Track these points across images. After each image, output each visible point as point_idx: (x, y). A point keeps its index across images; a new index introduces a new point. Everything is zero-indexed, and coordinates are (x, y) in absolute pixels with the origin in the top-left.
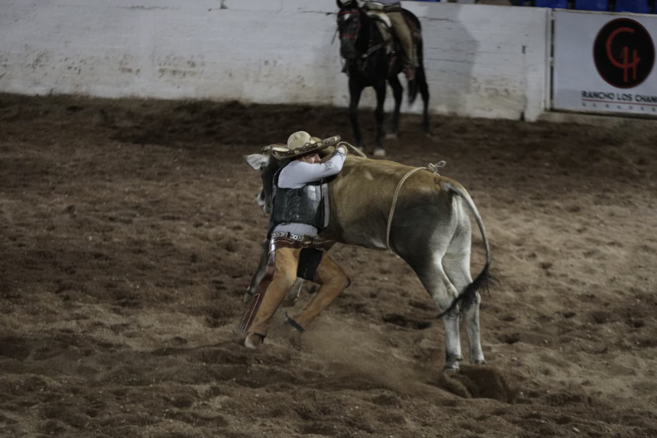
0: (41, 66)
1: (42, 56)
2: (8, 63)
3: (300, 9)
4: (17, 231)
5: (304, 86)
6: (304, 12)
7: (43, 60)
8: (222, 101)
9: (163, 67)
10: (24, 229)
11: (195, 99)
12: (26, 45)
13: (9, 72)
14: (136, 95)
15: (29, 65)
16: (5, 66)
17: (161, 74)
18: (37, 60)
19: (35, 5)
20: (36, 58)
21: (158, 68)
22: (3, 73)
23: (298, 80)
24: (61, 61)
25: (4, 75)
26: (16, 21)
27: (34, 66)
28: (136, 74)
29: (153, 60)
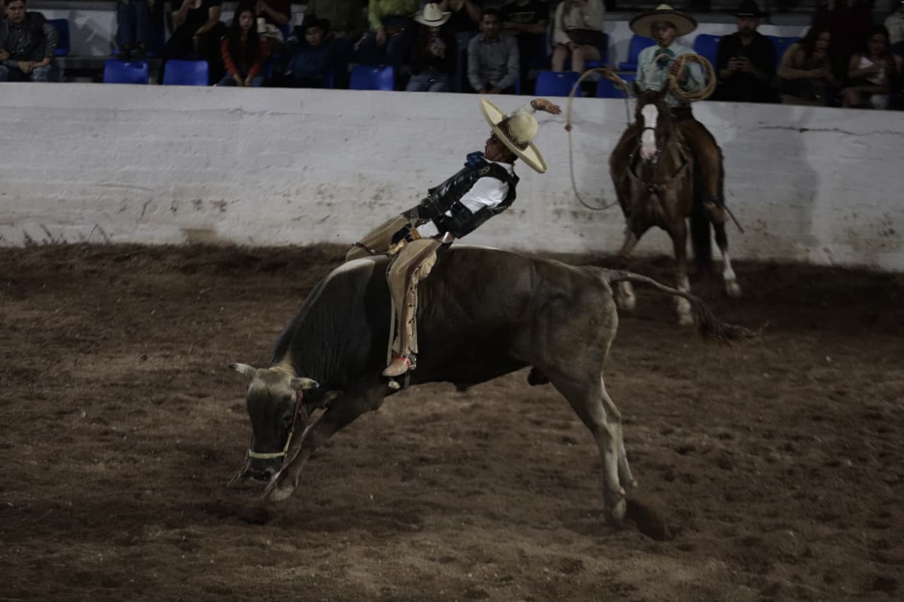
0: (382, 205)
1: (382, 191)
2: (333, 201)
3: (760, 123)
4: (409, 439)
5: (766, 234)
6: (768, 128)
7: (385, 195)
8: (646, 255)
9: (559, 207)
10: (417, 436)
11: (606, 253)
12: (360, 175)
13: (336, 215)
14: (519, 247)
15: (365, 203)
16: (330, 205)
17: (556, 216)
18: (376, 197)
19: (374, 117)
20: (374, 194)
21: (552, 207)
22: (326, 215)
23: (757, 225)
24: (410, 197)
25: (328, 217)
26: (346, 140)
27: (371, 206)
28: (520, 217)
29: (545, 197)
